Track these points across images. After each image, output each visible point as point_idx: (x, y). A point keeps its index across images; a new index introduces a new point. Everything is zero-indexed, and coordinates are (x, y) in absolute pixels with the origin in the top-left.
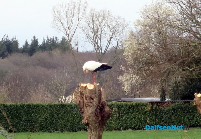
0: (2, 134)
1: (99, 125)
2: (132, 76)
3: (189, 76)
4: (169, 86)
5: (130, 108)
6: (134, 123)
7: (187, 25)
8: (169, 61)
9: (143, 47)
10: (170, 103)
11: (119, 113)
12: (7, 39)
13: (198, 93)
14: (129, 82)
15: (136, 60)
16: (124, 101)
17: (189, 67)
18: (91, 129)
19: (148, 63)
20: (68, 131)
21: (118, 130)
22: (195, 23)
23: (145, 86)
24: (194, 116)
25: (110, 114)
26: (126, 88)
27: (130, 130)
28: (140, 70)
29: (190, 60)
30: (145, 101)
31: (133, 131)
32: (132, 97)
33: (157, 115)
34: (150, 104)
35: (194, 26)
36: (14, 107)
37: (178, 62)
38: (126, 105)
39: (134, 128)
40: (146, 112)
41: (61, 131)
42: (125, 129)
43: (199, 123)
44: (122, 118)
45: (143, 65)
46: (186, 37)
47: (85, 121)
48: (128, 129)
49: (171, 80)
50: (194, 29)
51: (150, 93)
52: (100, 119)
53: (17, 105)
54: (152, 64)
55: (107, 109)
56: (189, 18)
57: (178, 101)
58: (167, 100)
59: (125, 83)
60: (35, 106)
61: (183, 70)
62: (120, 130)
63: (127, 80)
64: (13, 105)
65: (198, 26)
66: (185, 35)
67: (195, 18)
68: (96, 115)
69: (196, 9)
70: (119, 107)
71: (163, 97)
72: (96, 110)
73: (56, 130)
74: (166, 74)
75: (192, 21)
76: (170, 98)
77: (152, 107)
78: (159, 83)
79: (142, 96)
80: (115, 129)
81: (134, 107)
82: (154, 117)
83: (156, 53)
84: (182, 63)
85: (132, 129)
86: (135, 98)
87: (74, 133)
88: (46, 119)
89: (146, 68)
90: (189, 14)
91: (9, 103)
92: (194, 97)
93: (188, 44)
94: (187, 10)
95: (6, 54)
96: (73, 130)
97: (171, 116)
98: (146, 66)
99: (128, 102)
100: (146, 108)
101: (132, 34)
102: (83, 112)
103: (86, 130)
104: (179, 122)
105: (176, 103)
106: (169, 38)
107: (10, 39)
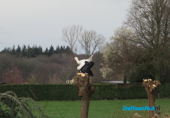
0: (32, 102)
1: (88, 97)
2: (107, 69)
3: (140, 69)
4: (129, 74)
5: (106, 87)
6: (108, 96)
7: (140, 39)
8: (129, 60)
9: (114, 52)
10: (129, 84)
11: (100, 90)
12: (36, 47)
13: (145, 79)
14: (106, 72)
15: (110, 59)
16: (102, 83)
17: (140, 64)
18: (83, 99)
19: (116, 61)
20: (70, 100)
21: (99, 100)
22: (144, 38)
23: (115, 75)
24: (143, 92)
25: (94, 91)
26: (104, 76)
27: (106, 100)
28: (112, 65)
29: (141, 60)
30: (115, 83)
31: (108, 100)
32: (107, 81)
33: (122, 91)
34: (118, 85)
35: (143, 40)
36: (39, 86)
37: (134, 61)
38: (104, 85)
39: (108, 99)
40: (115, 90)
41: (66, 100)
42: (103, 99)
43: (146, 96)
44: (101, 93)
45: (114, 62)
46: (139, 46)
47: (80, 94)
48: (105, 99)
49: (130, 71)
50: (143, 42)
51: (118, 79)
52: (88, 94)
53: (41, 85)
54: (119, 62)
55: (92, 88)
56: (141, 36)
57: (134, 83)
58: (127, 82)
59: (103, 73)
60: (51, 86)
61: (137, 65)
62: (100, 100)
63: (105, 71)
64: (39, 85)
65: (145, 40)
66: (138, 45)
67: (144, 35)
68: (86, 91)
69: (145, 30)
70: (100, 86)
71: (125, 81)
72: (86, 88)
73: (64, 99)
74: (127, 68)
75: (142, 38)
76: (129, 81)
77: (119, 87)
78: (123, 73)
79: (113, 81)
80: (97, 99)
81: (108, 86)
82: (120, 92)
83: (121, 56)
84: (136, 61)
85: (107, 100)
86: (109, 81)
87: (74, 101)
88: (58, 93)
89: (115, 64)
90: (140, 33)
91: (36, 84)
92: (143, 81)
93: (140, 50)
94: (139, 30)
95: (35, 55)
96: (73, 99)
97: (129, 92)
98: (115, 63)
99: (105, 83)
100: (115, 87)
101: (108, 44)
102: (79, 89)
103: (81, 100)
104: (134, 95)
105: (133, 85)
106: (129, 47)
107: (38, 47)
